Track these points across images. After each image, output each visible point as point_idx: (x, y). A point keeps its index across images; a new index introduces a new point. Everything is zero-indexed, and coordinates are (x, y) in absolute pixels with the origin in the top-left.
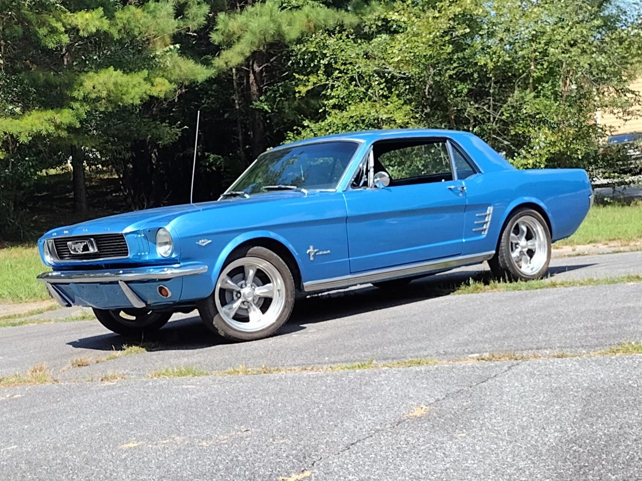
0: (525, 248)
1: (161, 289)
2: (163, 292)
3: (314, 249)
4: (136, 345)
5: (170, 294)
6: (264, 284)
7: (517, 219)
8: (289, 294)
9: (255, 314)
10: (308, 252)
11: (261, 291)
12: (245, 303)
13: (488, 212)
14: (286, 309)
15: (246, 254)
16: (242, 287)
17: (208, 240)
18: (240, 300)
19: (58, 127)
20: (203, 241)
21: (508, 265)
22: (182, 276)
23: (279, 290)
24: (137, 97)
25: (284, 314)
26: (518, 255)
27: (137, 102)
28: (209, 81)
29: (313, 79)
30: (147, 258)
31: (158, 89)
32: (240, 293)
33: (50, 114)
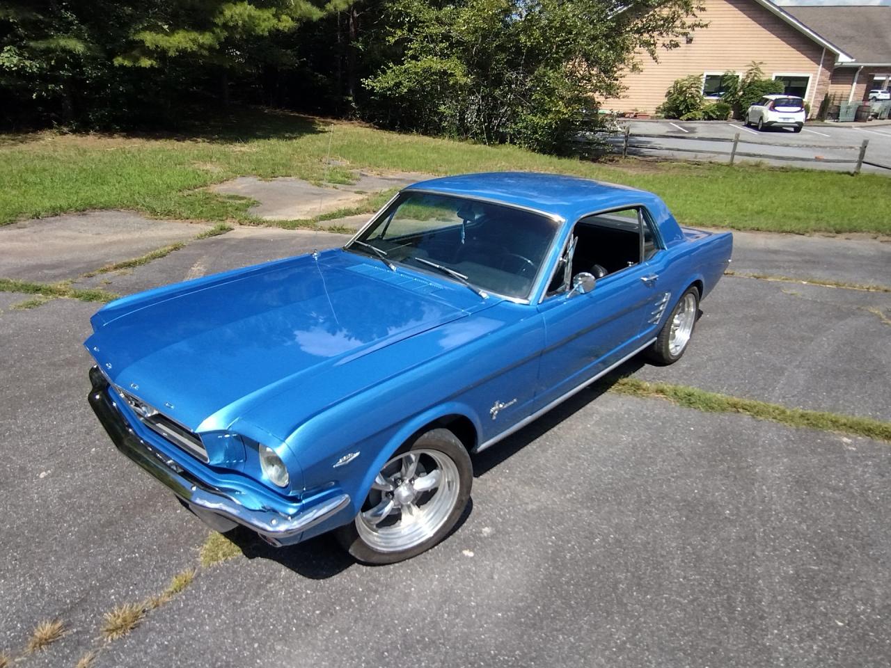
3: (499, 404)
6: (428, 473)
9: (409, 510)
10: (492, 411)
11: (423, 483)
13: (665, 300)
15: (409, 449)
16: (396, 485)
17: (355, 453)
18: (392, 503)
19: (201, 46)
20: (345, 457)
23: (449, 482)
24: (266, 29)
27: (266, 34)
28: (321, 19)
29: (399, 33)
30: (242, 470)
32: (393, 494)
33: (194, 35)
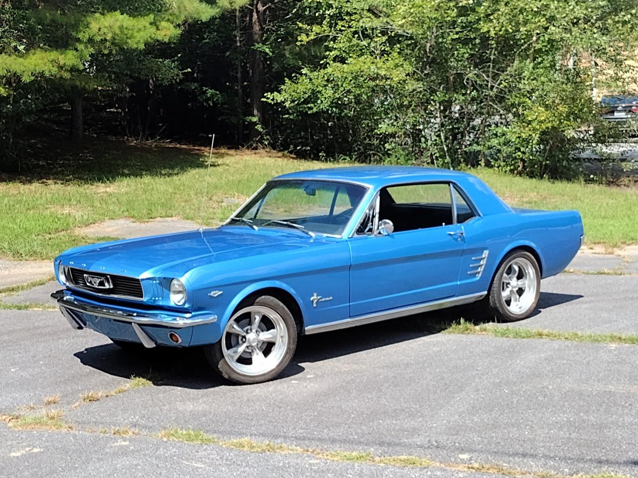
0: (515, 287)
1: (171, 335)
2: (174, 338)
3: (317, 296)
4: (143, 377)
5: (180, 341)
6: (268, 330)
7: (510, 261)
8: (292, 341)
9: (258, 357)
10: (312, 299)
11: (266, 336)
12: (250, 348)
13: (483, 256)
14: (288, 355)
15: (254, 303)
16: (247, 333)
17: (220, 291)
18: (245, 345)
19: (61, 68)
20: (214, 292)
21: (498, 305)
22: (193, 326)
23: (282, 337)
24: (142, 41)
25: (285, 359)
26: (509, 293)
27: (142, 47)
28: (213, 19)
29: (316, 28)
30: (160, 303)
31: (163, 33)
32: (245, 338)
33: (54, 55)
